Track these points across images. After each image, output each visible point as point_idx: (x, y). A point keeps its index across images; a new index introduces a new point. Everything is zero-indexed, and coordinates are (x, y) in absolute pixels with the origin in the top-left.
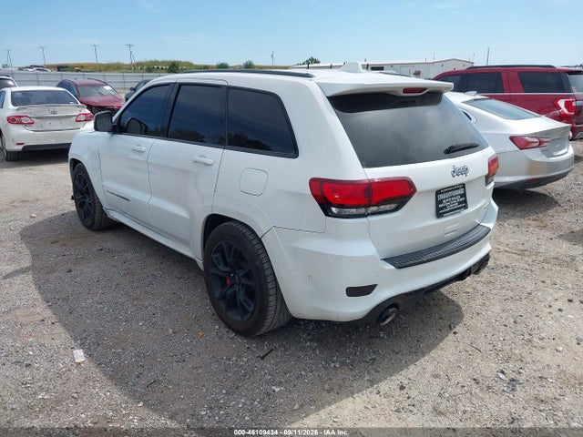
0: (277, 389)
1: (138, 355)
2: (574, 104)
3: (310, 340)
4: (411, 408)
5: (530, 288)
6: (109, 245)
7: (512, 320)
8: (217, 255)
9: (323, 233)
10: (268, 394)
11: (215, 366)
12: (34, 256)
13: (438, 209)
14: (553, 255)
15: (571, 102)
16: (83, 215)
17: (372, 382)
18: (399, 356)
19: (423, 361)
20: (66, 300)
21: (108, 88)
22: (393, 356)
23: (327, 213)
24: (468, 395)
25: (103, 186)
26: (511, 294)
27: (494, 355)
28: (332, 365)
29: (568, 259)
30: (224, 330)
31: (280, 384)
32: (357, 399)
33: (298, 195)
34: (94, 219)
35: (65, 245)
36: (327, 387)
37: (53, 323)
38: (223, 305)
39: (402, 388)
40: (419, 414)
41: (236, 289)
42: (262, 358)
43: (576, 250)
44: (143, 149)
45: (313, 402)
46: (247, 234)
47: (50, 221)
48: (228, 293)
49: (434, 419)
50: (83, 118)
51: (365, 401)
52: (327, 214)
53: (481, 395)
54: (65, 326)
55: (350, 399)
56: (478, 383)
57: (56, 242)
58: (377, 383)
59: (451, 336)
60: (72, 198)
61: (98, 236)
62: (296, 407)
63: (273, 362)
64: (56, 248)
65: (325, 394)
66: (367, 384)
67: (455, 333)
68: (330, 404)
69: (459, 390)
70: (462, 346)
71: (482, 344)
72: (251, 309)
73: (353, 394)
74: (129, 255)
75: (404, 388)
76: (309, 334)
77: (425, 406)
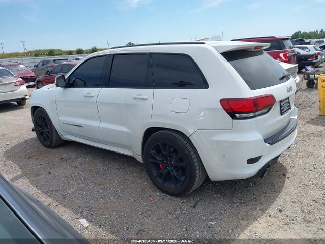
0: (213, 223)
1: (120, 217)
2: (288, 55)
3: (216, 193)
4: (292, 221)
5: (310, 150)
6: (65, 155)
7: (313, 168)
8: (154, 151)
9: (231, 129)
10: (210, 227)
11: (170, 216)
12: (22, 168)
13: (281, 110)
14: (310, 132)
15: (286, 55)
16: (43, 140)
17: (263, 211)
18: (267, 194)
19: (281, 195)
20: (57, 190)
21: (22, 66)
22: (264, 194)
23: (233, 117)
24: (316, 209)
25: (59, 120)
26: (303, 154)
27: (316, 187)
28: (235, 205)
29: (319, 133)
30: (163, 195)
31: (212, 220)
32: (261, 221)
33: (214, 110)
34: (52, 141)
35: (37, 159)
36: (240, 217)
37: (57, 206)
38: (160, 181)
39: (281, 211)
40: (298, 224)
41: (169, 169)
42: (194, 207)
43: (320, 128)
44: (93, 95)
45: (237, 227)
46: (177, 136)
47: (19, 146)
48: (164, 172)
49: (308, 225)
50: (18, 84)
51: (265, 222)
52: (233, 119)
53: (323, 209)
54: (65, 206)
55: (257, 222)
56: (317, 202)
57: (31, 157)
58: (265, 210)
59: (287, 180)
60: (33, 130)
61: (55, 151)
62: (230, 231)
63: (201, 209)
64: (32, 161)
65: (241, 221)
66: (261, 212)
67: (288, 178)
68: (247, 226)
69: (310, 208)
70: (296, 185)
71: (305, 181)
72: (183, 179)
73: (256, 219)
74: (82, 160)
75: (282, 211)
76: (212, 190)
77: (299, 219)
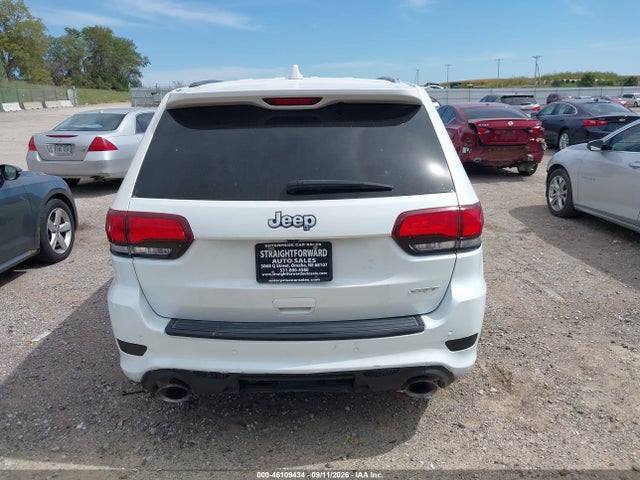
13: (260, 270)
28: (152, 430)
42: (125, 394)
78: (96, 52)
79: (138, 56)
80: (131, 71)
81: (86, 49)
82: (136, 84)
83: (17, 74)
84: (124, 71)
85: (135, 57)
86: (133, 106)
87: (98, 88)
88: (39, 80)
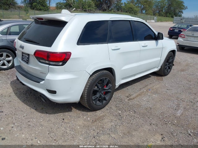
13: (22, 58)
78: (169, 5)
79: (184, 6)
80: (180, 12)
81: (167, 4)
82: (180, 16)
83: (144, 12)
84: (177, 11)
85: (182, 7)
86: (173, 23)
87: (167, 17)
88: (149, 14)
